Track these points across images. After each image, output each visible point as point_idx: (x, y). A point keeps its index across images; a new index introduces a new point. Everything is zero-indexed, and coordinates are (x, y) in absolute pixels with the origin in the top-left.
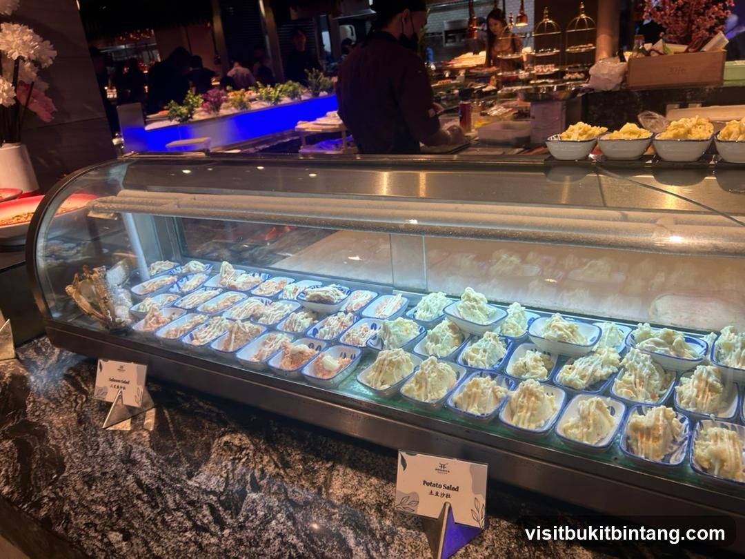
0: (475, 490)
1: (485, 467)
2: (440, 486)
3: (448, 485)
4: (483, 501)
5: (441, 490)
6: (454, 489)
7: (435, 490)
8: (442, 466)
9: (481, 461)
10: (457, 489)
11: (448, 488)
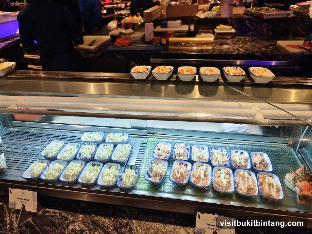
0: (34, 200)
1: (36, 193)
2: (23, 199)
3: (25, 199)
4: (36, 204)
5: (23, 201)
6: (27, 200)
7: (21, 200)
8: (23, 193)
9: (35, 191)
10: (28, 200)
11: (25, 200)
